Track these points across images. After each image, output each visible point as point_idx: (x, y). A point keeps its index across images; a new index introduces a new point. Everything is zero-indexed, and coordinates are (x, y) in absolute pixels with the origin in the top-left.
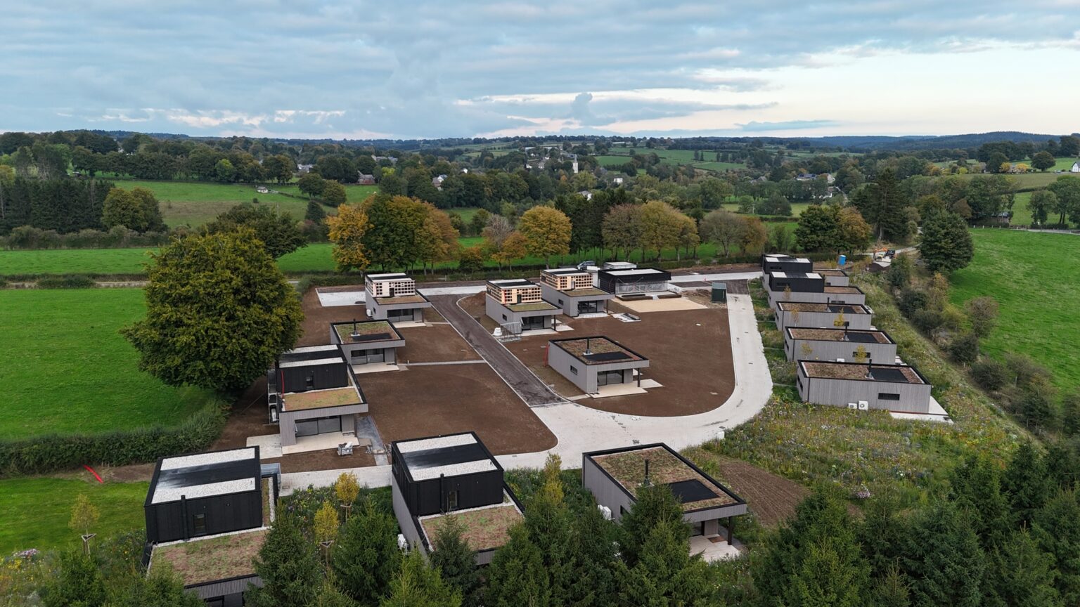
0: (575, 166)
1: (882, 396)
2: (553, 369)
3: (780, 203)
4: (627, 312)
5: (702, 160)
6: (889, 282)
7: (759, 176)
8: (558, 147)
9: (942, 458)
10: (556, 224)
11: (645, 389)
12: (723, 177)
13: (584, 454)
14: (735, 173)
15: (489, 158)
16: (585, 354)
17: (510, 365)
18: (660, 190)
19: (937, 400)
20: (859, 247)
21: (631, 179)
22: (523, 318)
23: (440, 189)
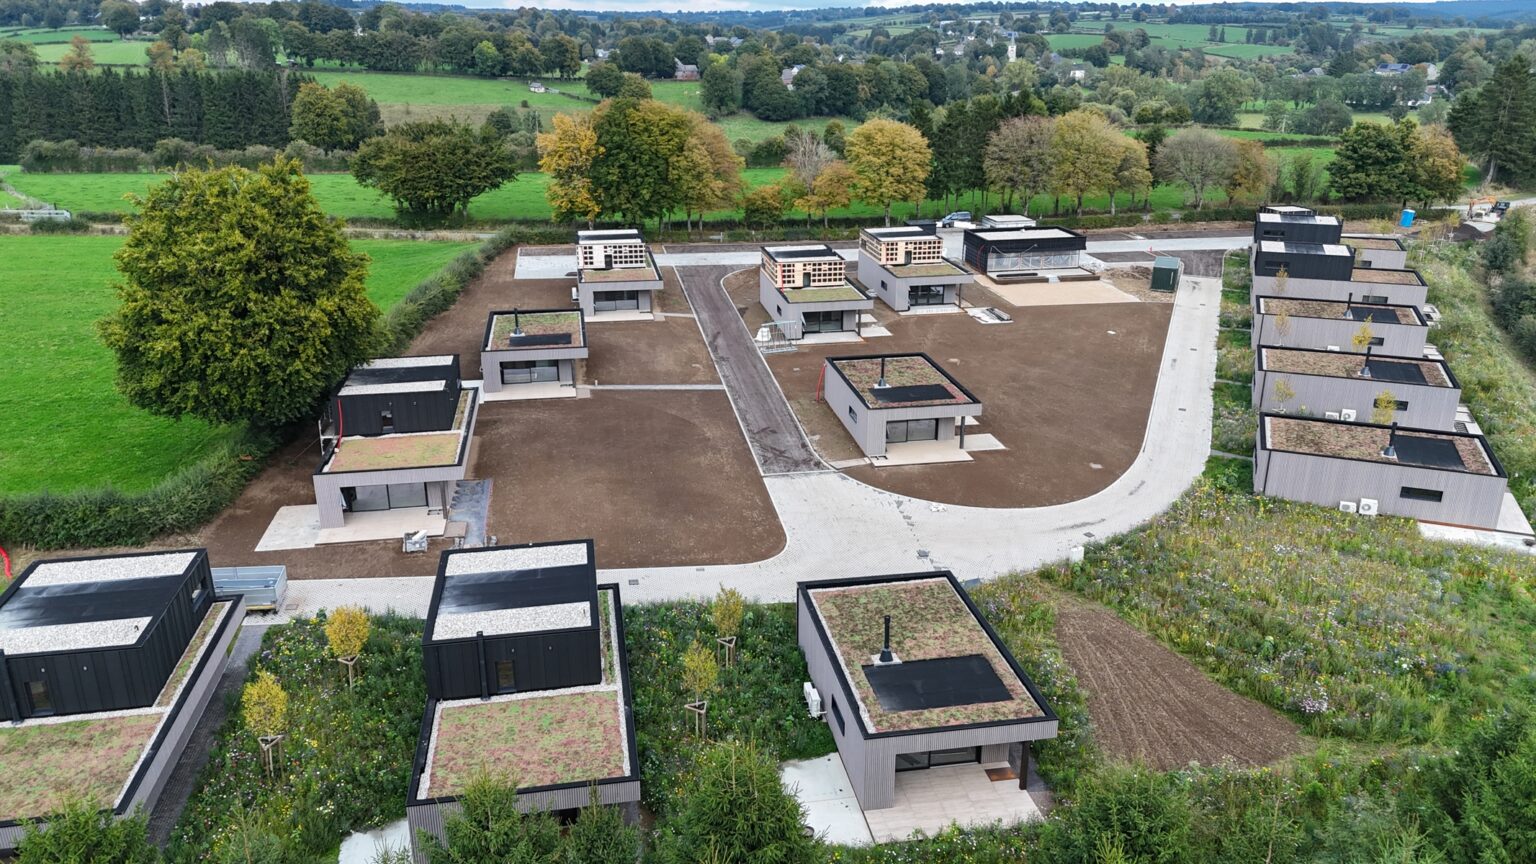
0: (1012, 50)
1: (1407, 492)
2: (829, 407)
3: (1335, 112)
4: (994, 304)
5: (1222, 40)
6: (1485, 262)
7: (1312, 66)
8: (992, 20)
9: (1500, 630)
10: (904, 150)
11: (970, 453)
12: (1251, 70)
13: (799, 583)
14: (1273, 61)
15: (881, 38)
16: (876, 386)
17: (761, 396)
18: (1138, 91)
19: (1519, 501)
20: (1442, 195)
21: (1097, 71)
22: (805, 314)
23: (790, 87)
